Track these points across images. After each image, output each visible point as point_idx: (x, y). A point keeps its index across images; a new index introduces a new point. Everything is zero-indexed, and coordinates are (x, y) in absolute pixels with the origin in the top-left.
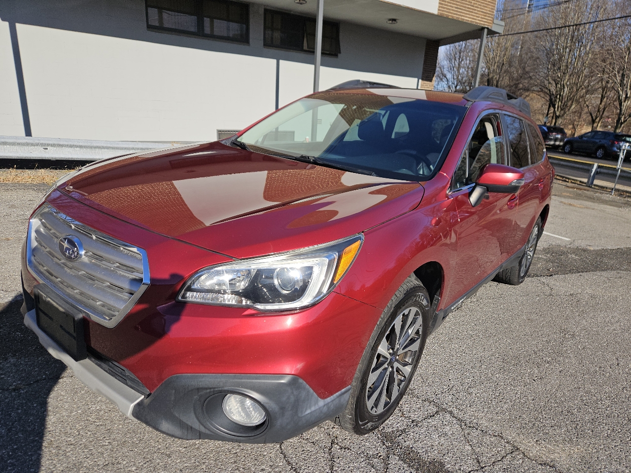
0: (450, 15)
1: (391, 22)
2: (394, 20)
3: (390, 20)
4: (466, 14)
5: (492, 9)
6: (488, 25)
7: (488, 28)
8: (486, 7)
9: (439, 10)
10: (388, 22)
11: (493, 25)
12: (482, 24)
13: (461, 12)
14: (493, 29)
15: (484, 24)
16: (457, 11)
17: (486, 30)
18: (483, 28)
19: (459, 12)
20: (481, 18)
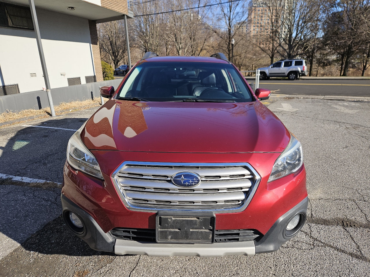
0: (108, 7)
1: (71, 9)
2: (72, 8)
3: (70, 8)
4: (115, 7)
5: (126, 4)
6: (126, 14)
7: (126, 15)
8: (123, 3)
9: (101, 4)
10: (68, 9)
11: (129, 13)
12: (123, 13)
13: (113, 6)
14: (129, 16)
15: (124, 13)
16: (110, 5)
17: (126, 16)
18: (124, 15)
19: (111, 5)
20: (122, 9)
